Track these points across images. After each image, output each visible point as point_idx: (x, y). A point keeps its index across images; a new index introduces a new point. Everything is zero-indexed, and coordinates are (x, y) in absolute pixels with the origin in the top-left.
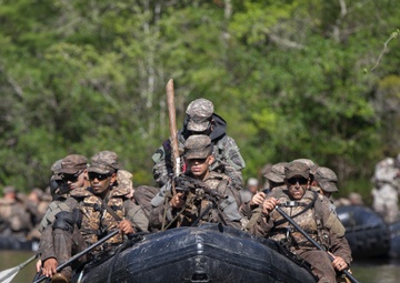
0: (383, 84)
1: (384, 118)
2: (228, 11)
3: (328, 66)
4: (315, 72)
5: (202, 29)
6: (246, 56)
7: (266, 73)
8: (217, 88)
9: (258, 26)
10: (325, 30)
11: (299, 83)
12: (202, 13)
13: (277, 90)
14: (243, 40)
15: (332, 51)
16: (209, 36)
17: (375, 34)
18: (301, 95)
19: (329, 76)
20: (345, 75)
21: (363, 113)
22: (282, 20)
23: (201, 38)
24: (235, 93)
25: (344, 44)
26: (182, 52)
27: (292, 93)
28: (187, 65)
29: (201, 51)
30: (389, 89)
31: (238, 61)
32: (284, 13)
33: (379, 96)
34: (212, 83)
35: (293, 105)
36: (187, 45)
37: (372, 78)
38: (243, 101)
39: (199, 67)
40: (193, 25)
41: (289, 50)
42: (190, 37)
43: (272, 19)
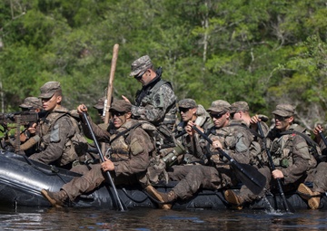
0: (270, 90)
1: (270, 104)
2: (204, 59)
3: (246, 82)
4: (241, 85)
5: (194, 66)
6: (212, 77)
7: (220, 85)
8: (199, 91)
9: (217, 65)
10: (245, 67)
11: (234, 89)
12: (194, 59)
13: (225, 92)
14: (211, 71)
15: (248, 76)
16: (197, 69)
17: (266, 69)
18: (235, 94)
19: (247, 86)
20: (254, 86)
21: (261, 102)
22: (227, 63)
23: (193, 70)
24: (207, 93)
25: (253, 73)
26: (185, 76)
27: (231, 94)
28: (187, 81)
29: (193, 75)
30: (272, 92)
31: (208, 80)
32: (228, 60)
33: (268, 95)
34: (198, 89)
35: (231, 98)
36: (187, 73)
37: (265, 88)
38: (211, 97)
39: (192, 82)
40: (190, 64)
41: (230, 75)
42: (189, 69)
43: (223, 62)
